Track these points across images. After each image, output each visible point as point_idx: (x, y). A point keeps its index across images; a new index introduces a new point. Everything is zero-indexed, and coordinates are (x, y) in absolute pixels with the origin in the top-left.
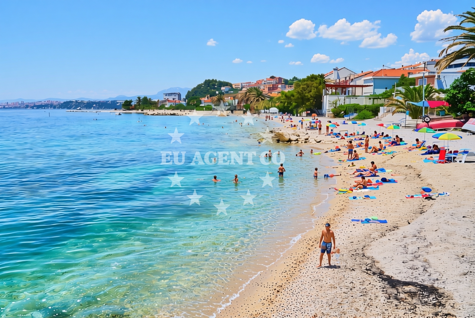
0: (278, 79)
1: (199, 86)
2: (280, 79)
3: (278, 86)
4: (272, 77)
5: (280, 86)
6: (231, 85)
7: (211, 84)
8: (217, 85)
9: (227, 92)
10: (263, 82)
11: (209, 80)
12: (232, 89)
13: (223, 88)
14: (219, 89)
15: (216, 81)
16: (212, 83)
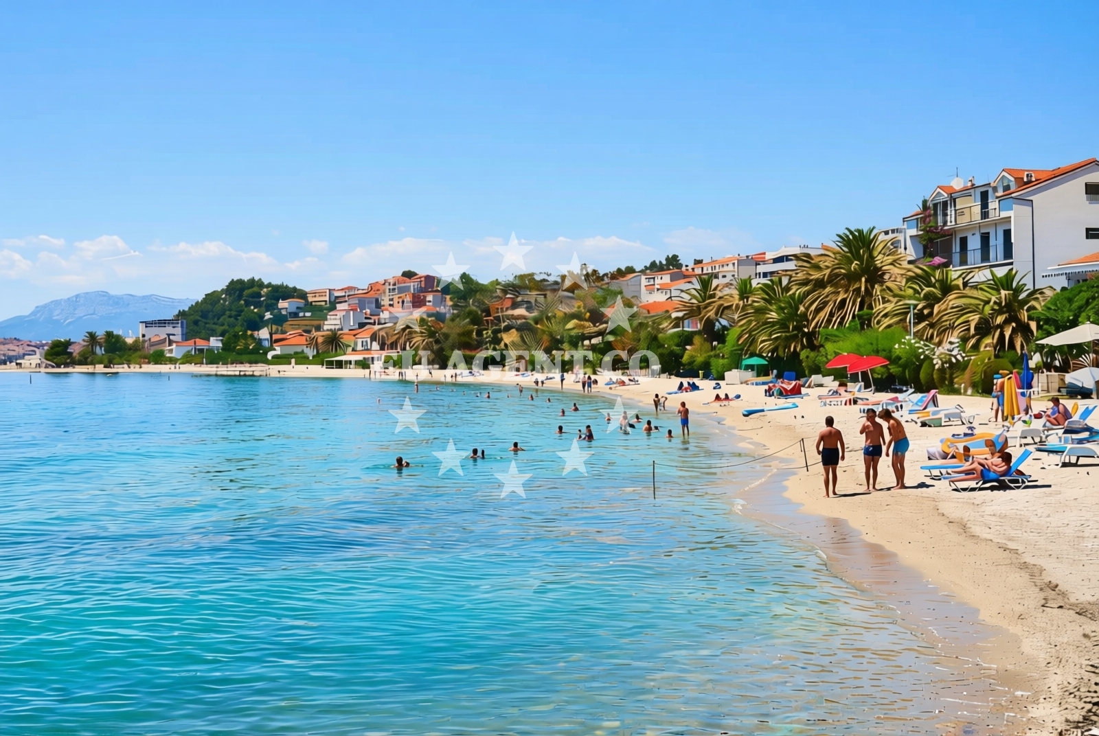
0: (423, 279)
1: (211, 298)
2: (430, 280)
3: (425, 297)
4: (409, 275)
5: (430, 297)
6: (302, 295)
7: (246, 292)
8: (267, 295)
9: (295, 315)
10: (387, 287)
11: (240, 282)
12: (309, 306)
13: (282, 304)
14: (271, 307)
15: (260, 284)
16: (250, 291)
